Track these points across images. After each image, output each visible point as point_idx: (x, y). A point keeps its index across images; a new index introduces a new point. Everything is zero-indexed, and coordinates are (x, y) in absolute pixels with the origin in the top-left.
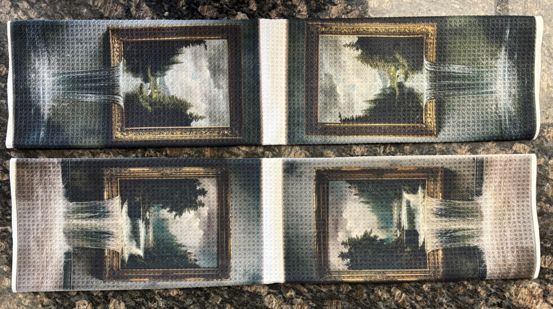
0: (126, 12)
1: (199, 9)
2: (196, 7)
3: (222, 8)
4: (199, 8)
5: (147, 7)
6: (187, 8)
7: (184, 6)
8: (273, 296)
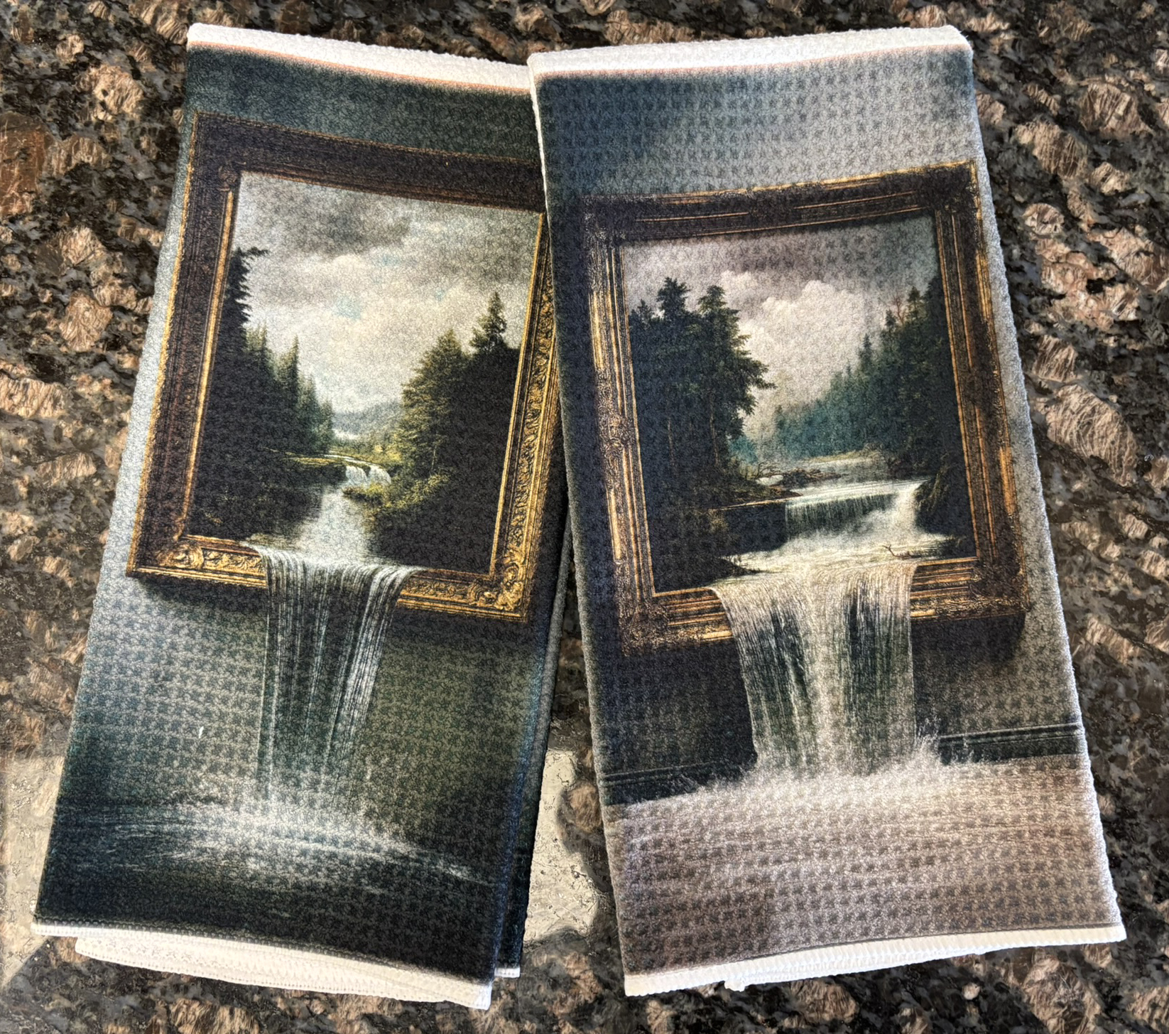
0: (1118, 998)
1: (851, 1008)
2: (865, 1014)
3: (770, 1011)
4: (851, 1011)
5: (1040, 1016)
6: (896, 1009)
7: (906, 1019)
8: (590, 8)
